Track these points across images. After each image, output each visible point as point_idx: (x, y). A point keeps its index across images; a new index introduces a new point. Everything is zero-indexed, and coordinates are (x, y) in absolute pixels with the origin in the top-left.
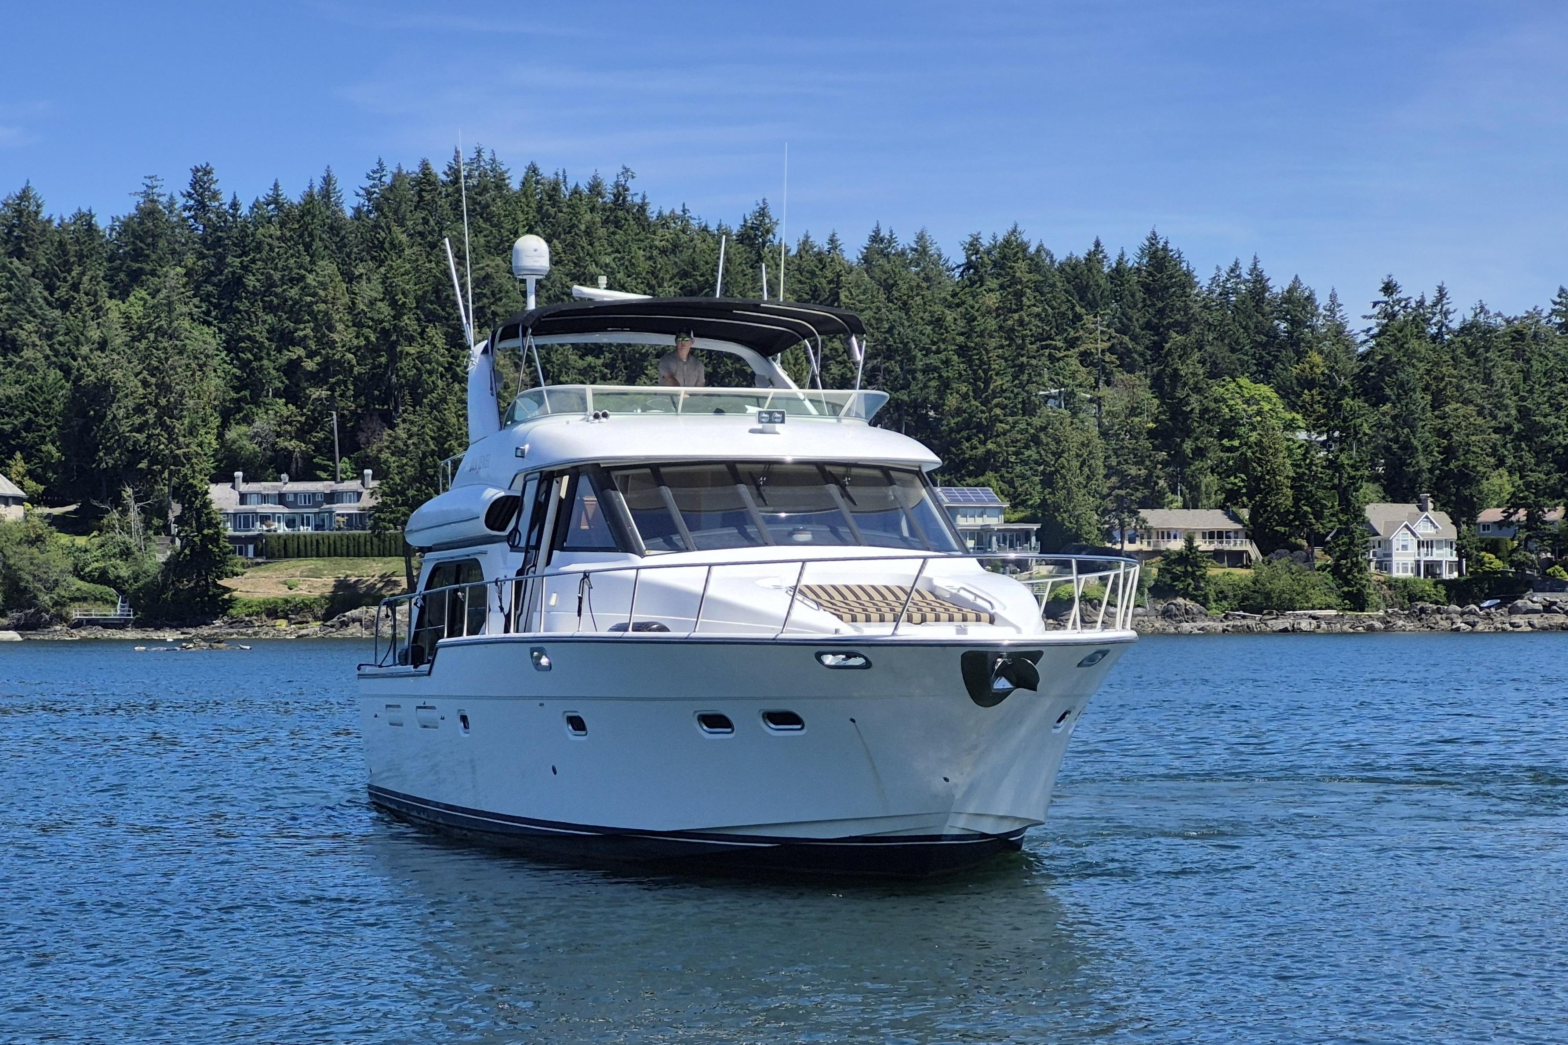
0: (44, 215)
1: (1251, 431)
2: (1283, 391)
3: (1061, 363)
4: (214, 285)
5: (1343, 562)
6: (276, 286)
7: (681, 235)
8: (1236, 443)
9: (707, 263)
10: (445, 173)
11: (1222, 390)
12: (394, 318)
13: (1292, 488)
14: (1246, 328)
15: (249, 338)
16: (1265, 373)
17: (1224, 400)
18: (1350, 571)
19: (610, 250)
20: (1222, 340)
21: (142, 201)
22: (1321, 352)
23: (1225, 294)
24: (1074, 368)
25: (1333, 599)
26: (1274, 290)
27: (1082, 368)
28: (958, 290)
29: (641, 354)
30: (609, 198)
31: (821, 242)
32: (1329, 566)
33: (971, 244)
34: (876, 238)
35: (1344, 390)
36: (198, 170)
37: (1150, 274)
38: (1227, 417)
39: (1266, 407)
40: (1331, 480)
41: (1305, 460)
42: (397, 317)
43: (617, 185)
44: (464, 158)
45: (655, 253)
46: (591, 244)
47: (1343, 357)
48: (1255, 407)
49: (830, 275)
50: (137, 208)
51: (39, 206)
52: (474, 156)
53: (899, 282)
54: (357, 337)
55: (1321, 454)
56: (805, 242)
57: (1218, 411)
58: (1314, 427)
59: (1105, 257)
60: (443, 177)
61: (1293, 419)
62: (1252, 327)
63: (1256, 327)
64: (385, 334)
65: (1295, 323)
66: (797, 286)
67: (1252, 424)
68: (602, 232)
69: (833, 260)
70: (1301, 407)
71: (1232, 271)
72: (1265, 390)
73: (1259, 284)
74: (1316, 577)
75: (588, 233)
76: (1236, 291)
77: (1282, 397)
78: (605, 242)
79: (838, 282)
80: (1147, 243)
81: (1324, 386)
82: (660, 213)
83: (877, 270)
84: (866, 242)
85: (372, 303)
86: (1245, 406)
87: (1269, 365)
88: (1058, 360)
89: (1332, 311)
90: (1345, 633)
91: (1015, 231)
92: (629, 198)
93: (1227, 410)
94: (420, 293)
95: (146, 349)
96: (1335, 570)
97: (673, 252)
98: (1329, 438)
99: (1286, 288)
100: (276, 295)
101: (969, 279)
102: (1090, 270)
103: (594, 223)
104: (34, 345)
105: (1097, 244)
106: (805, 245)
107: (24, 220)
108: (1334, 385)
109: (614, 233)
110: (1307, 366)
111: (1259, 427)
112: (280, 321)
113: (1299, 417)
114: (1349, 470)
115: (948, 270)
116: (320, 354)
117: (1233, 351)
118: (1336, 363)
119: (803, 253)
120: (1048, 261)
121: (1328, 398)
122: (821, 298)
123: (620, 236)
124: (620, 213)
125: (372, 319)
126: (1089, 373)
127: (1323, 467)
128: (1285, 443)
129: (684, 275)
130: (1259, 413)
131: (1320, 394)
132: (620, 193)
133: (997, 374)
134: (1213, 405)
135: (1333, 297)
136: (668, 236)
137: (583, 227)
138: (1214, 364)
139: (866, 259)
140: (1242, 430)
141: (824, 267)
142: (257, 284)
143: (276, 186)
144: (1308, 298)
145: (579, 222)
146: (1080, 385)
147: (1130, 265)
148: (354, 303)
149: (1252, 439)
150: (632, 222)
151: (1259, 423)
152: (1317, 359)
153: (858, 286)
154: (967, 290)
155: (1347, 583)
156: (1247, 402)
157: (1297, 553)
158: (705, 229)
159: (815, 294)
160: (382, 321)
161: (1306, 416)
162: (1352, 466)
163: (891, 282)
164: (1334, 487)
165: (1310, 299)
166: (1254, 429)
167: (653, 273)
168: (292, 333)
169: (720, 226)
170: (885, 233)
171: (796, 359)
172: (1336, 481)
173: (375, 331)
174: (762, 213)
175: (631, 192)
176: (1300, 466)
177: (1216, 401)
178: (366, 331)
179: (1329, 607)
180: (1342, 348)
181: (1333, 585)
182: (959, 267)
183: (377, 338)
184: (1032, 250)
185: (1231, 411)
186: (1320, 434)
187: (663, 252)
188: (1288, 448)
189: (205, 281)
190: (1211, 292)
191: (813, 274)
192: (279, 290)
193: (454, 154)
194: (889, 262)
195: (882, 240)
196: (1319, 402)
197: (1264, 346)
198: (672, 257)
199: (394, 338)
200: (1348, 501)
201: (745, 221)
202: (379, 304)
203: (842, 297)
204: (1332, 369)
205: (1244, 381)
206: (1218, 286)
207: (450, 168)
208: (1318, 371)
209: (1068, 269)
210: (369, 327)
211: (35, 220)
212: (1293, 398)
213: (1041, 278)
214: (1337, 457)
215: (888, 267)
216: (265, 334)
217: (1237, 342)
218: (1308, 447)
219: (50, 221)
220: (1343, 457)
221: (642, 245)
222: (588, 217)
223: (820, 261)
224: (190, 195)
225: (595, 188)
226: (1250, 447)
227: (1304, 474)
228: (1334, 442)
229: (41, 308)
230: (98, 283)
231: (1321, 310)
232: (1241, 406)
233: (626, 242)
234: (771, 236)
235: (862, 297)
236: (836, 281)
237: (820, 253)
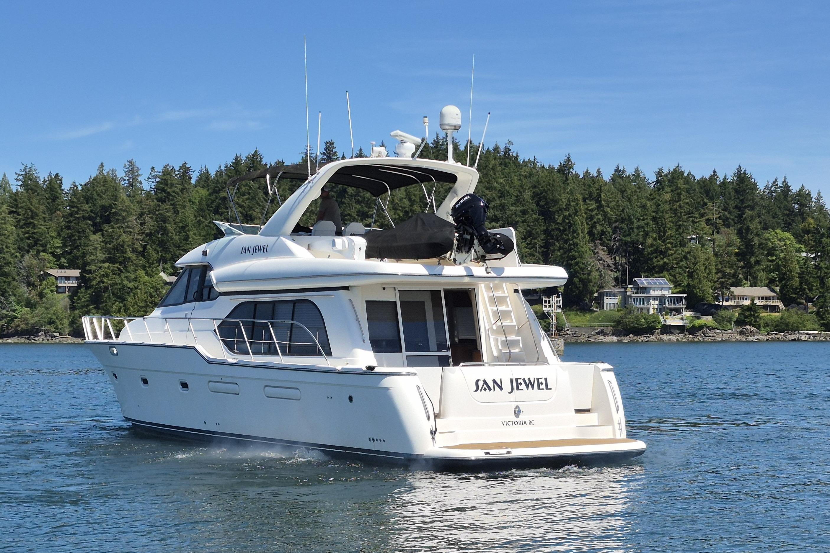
0: (263, 162)
1: (781, 253)
2: (796, 236)
3: (697, 224)
4: (335, 192)
5: (821, 310)
6: (361, 193)
7: (533, 170)
8: (774, 258)
9: (544, 182)
10: (432, 143)
11: (768, 235)
12: (411, 206)
13: (799, 277)
14: (780, 208)
15: (349, 215)
16: (788, 227)
17: (769, 240)
18: (824, 314)
19: (502, 176)
20: (769, 213)
21: (304, 156)
22: (813, 218)
23: (771, 192)
24: (703, 226)
25: (816, 326)
26: (793, 191)
27: (706, 226)
28: (652, 192)
29: (515, 222)
30: (502, 154)
31: (593, 172)
32: (814, 311)
33: (659, 172)
34: (617, 170)
35: (823, 235)
36: (327, 143)
37: (738, 184)
38: (770, 247)
39: (788, 242)
40: (816, 274)
41: (805, 265)
42: (412, 205)
43: (506, 148)
44: (441, 137)
45: (522, 178)
46: (495, 174)
47: (823, 220)
48: (783, 243)
49: (597, 187)
50: (302, 159)
51: (261, 159)
52: (445, 136)
53: (628, 190)
54: (395, 214)
55: (812, 263)
56: (587, 172)
57: (767, 244)
58: (809, 251)
59: (718, 177)
60: (431, 145)
61: (800, 247)
62: (783, 207)
63: (784, 207)
64: (406, 213)
65: (802, 205)
66: (583, 192)
67: (781, 250)
68: (499, 168)
69: (598, 180)
70: (804, 242)
71: (774, 182)
72: (788, 235)
73: (786, 188)
74: (808, 317)
75: (493, 169)
76: (776, 191)
77: (795, 238)
78: (500, 173)
79: (601, 190)
80: (736, 171)
81: (814, 233)
82: (524, 160)
83: (617, 184)
84: (613, 172)
85: (401, 200)
86: (779, 242)
87: (790, 224)
88: (696, 223)
89: (818, 200)
90: (822, 341)
91: (678, 166)
92: (511, 154)
93: (770, 244)
94: (421, 195)
95: (306, 220)
96: (818, 313)
97: (530, 177)
98: (816, 256)
99: (798, 190)
100: (361, 196)
101: (657, 188)
102: (711, 183)
103: (496, 165)
104: (260, 218)
105: (715, 172)
106: (587, 173)
107: (255, 164)
108: (819, 232)
109: (504, 169)
110: (807, 224)
111: (785, 251)
112: (362, 207)
113: (802, 246)
114: (825, 269)
115: (648, 183)
116: (379, 221)
117: (774, 218)
118: (820, 222)
119: (586, 177)
120: (692, 179)
121: (816, 238)
122: (593, 197)
123: (507, 170)
124: (507, 160)
125: (401, 207)
126: (710, 228)
127: (813, 268)
128: (796, 258)
129: (535, 187)
130: (785, 245)
131: (812, 236)
132: (507, 151)
133: (669, 229)
134: (764, 242)
135: (819, 193)
136: (527, 170)
137: (491, 167)
138: (765, 224)
139: (613, 179)
140: (777, 253)
141: (595, 183)
142: (353, 192)
143: (361, 150)
144: (807, 194)
145: (489, 164)
146: (705, 234)
147: (729, 181)
148: (393, 200)
149: (782, 256)
150: (512, 164)
151: (785, 249)
152: (812, 221)
153: (609, 191)
154: (656, 192)
155: (823, 319)
156: (780, 240)
157: (801, 306)
158: (543, 167)
159: (590, 194)
160: (405, 208)
161: (806, 246)
162: (826, 268)
163: (623, 189)
164: (818, 277)
165: (809, 194)
166: (782, 252)
167: (521, 186)
168: (367, 213)
169: (550, 166)
170: (621, 168)
171: (582, 223)
172: (819, 274)
173: (402, 212)
174: (568, 160)
175: (512, 151)
176: (802, 268)
177: (766, 240)
178: (398, 212)
179: (815, 330)
180: (822, 216)
181: (816, 320)
182: (653, 182)
183: (403, 215)
184: (685, 174)
185: (772, 244)
186: (812, 254)
187: (525, 177)
188: (797, 260)
189: (330, 191)
190: (765, 192)
191: (590, 186)
192: (362, 194)
193: (436, 135)
194: (623, 180)
195: (620, 171)
196: (812, 240)
197: (788, 215)
198: (529, 179)
199: (410, 215)
200: (824, 283)
201: (561, 163)
202: (404, 200)
203: (602, 196)
204: (818, 225)
205: (778, 231)
206: (768, 189)
207: (434, 141)
208: (811, 226)
209: (701, 183)
210: (400, 210)
211: (260, 165)
212: (800, 238)
213: (689, 187)
214: (819, 264)
215: (622, 183)
216: (356, 213)
217: (775, 214)
218: (807, 259)
219: (266, 165)
220: (822, 264)
221: (516, 174)
222: (493, 162)
223: (593, 181)
224: (324, 154)
225: (496, 149)
226: (780, 260)
227: (804, 271)
228: (818, 257)
229: (262, 202)
230: (286, 191)
231: (813, 199)
232: (777, 242)
233: (510, 173)
234: (572, 170)
235: (611, 196)
236: (600, 189)
237: (593, 177)
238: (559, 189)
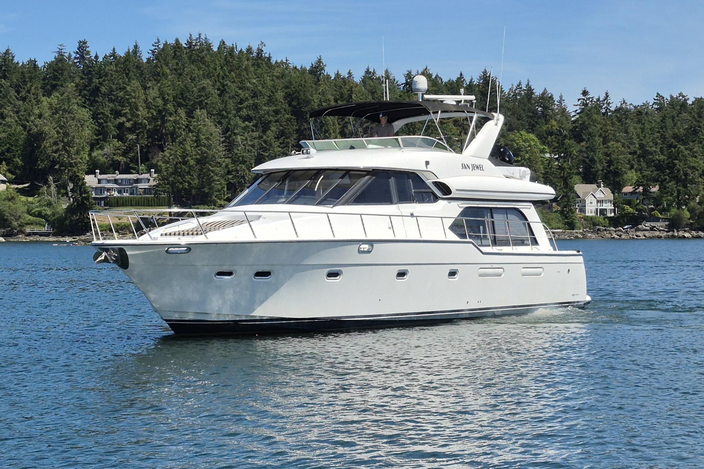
0: (15, 61)
1: (526, 153)
2: (540, 137)
3: (445, 125)
4: (87, 91)
5: (565, 209)
6: (114, 91)
7: (285, 71)
8: (519, 159)
9: (296, 82)
10: (186, 44)
11: (513, 136)
12: (164, 105)
13: (543, 177)
14: (524, 110)
15: (102, 113)
16: (532, 129)
17: (515, 141)
18: (568, 213)
19: (255, 77)
20: (514, 115)
21: (57, 55)
22: (556, 120)
23: (515, 95)
24: (450, 127)
25: (560, 225)
26: (536, 94)
27: (454, 127)
28: (402, 94)
29: (269, 121)
30: (255, 54)
31: (344, 74)
32: (558, 211)
33: (408, 74)
34: (368, 72)
35: (566, 136)
36: (81, 42)
37: (483, 87)
38: (516, 148)
39: (533, 143)
40: (560, 174)
41: (549, 166)
42: (165, 104)
43: (258, 49)
44: (194, 37)
45: (274, 78)
46: (247, 75)
47: (565, 122)
48: (528, 144)
49: (348, 87)
50: (55, 58)
51: (13, 57)
52: (198, 37)
53: (378, 91)
54: (148, 113)
55: (556, 163)
56: (338, 74)
57: (512, 145)
58: (553, 152)
59: (464, 80)
60: (185, 46)
61: (544, 148)
62: (526, 109)
63: (528, 109)
64: (160, 112)
65: (545, 108)
66: (334, 93)
67: (526, 151)
68: (252, 69)
69: (349, 81)
70: (547, 143)
71: (518, 86)
72: (532, 136)
73: (530, 91)
74: (553, 215)
75: (246, 69)
76: (520, 94)
77: (539, 139)
78: (253, 74)
79: (352, 91)
80: (482, 74)
81: (557, 134)
82: (276, 61)
83: (368, 86)
84: (363, 74)
85: (154, 99)
86: (524, 143)
87: (534, 126)
88: (444, 124)
89: (560, 102)
90: (566, 239)
91: (426, 69)
92: (263, 55)
93: (516, 145)
94: (175, 95)
95: (59, 118)
96: (562, 212)
97: (282, 78)
98: (560, 156)
99: (541, 93)
100: (114, 95)
101: (407, 89)
102: (458, 86)
103: (248, 65)
104: (11, 116)
105: (461, 74)
106: (338, 75)
107: (7, 63)
108: (561, 134)
109: (257, 70)
110: (550, 126)
111: (529, 152)
112: (115, 106)
113: (546, 147)
114: (567, 170)
115: (398, 85)
116: (132, 120)
117: (518, 119)
118: (562, 124)
119: (337, 79)
120: (440, 82)
121: (559, 140)
122: (344, 98)
123: (259, 71)
124: (259, 61)
125: (155, 106)
126: (458, 129)
127: (556, 169)
128: (540, 159)
129: (287, 87)
130: (529, 146)
131: (556, 138)
132: (260, 51)
133: (418, 130)
134: (510, 143)
135: (561, 97)
136: (280, 71)
137: (244, 67)
138: (510, 125)
139: (363, 81)
140: (522, 153)
141: (346, 84)
142: (106, 91)
143: (114, 49)
144: (550, 97)
145: (242, 65)
146: (453, 134)
147: (475, 83)
148: (147, 99)
149: (526, 157)
150: (264, 65)
151: (529, 150)
152: (554, 123)
153: (360, 92)
154: (406, 94)
155: (566, 218)
156: (524, 141)
157: (546, 205)
158: (295, 68)
159: (342, 96)
160: (158, 107)
161: (549, 147)
162: (569, 168)
163: (374, 91)
164: (561, 177)
165: (551, 97)
166: (527, 153)
167: (273, 87)
168: (120, 111)
169: (302, 67)
170: (371, 70)
171: (334, 123)
172: (562, 175)
173: (155, 110)
174: (320, 61)
175: (264, 52)
176: (546, 168)
177: (511, 141)
178: (151, 110)
179: (559, 228)
180: (565, 118)
181: (561, 219)
182: (402, 84)
183: (157, 114)
184: (433, 77)
185: (517, 145)
186: (555, 155)
187: (278, 77)
188: (542, 161)
189: (83, 89)
190: (509, 94)
191: (341, 87)
192: (115, 93)
193: (189, 36)
194: (373, 82)
195: (370, 73)
196: (555, 141)
197: (531, 117)
198: (281, 80)
199: (164, 113)
200: (567, 183)
201: (312, 65)
202: (157, 99)
203: (353, 97)
204: (560, 127)
205: (523, 133)
206: (512, 92)
207: (188, 42)
208: (554, 128)
209: (449, 85)
210: (153, 109)
211: (12, 63)
212: (544, 139)
213: (437, 89)
214: (562, 165)
215: (372, 84)
216: (109, 112)
217: (520, 116)
218: (550, 160)
219: (18, 63)
220: (565, 165)
221: (269, 74)
222: (246, 63)
223: (344, 82)
224: (77, 53)
225: (249, 50)
226: (525, 160)
227: (548, 172)
228: (561, 158)
229: (14, 100)
230: (38, 90)
231: (556, 102)
232: (522, 143)
233: (262, 74)
234: (323, 71)
235: (361, 97)
236: (351, 90)
237: (344, 78)
238: (311, 90)
